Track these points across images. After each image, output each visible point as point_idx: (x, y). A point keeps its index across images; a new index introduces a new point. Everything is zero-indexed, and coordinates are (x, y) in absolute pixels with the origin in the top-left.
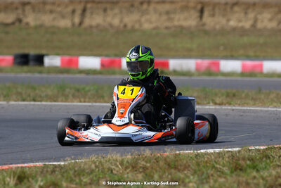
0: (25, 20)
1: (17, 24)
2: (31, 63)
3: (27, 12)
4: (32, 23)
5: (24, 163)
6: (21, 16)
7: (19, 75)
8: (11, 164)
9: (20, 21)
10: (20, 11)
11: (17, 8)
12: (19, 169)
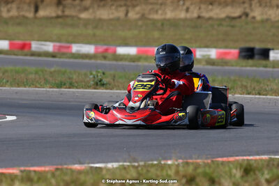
0: (252, 14)
1: (244, 18)
2: (256, 57)
3: (253, 6)
4: (259, 18)
5: (249, 155)
6: (248, 10)
7: (244, 68)
8: (237, 156)
9: (247, 15)
10: (246, 5)
11: (244, 3)
12: (246, 162)
